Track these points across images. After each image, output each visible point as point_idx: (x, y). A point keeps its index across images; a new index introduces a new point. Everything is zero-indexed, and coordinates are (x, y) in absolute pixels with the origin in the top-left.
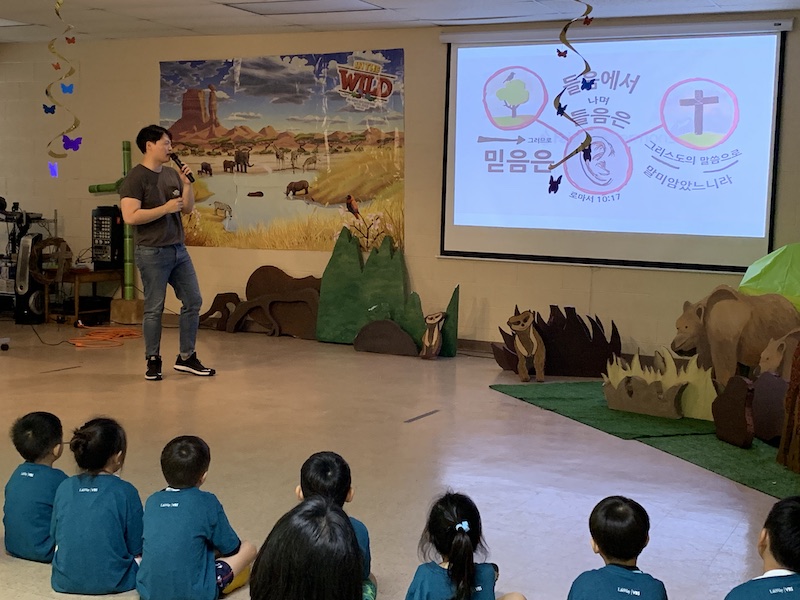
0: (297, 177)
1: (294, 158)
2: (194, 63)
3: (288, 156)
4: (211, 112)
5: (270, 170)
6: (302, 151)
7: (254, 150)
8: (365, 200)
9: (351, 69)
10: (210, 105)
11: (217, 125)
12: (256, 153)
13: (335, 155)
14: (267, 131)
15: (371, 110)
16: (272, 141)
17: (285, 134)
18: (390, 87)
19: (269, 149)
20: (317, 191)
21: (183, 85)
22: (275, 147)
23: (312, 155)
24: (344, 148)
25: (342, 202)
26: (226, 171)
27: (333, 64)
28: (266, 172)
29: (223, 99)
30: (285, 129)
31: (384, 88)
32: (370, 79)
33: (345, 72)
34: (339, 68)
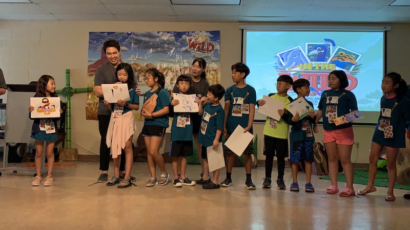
2: (109, 33)
7: (142, 74)
9: (194, 39)
14: (150, 65)
18: (213, 47)
29: (125, 50)
30: (159, 65)
31: (210, 48)
32: (203, 43)
33: (191, 40)
34: (188, 38)
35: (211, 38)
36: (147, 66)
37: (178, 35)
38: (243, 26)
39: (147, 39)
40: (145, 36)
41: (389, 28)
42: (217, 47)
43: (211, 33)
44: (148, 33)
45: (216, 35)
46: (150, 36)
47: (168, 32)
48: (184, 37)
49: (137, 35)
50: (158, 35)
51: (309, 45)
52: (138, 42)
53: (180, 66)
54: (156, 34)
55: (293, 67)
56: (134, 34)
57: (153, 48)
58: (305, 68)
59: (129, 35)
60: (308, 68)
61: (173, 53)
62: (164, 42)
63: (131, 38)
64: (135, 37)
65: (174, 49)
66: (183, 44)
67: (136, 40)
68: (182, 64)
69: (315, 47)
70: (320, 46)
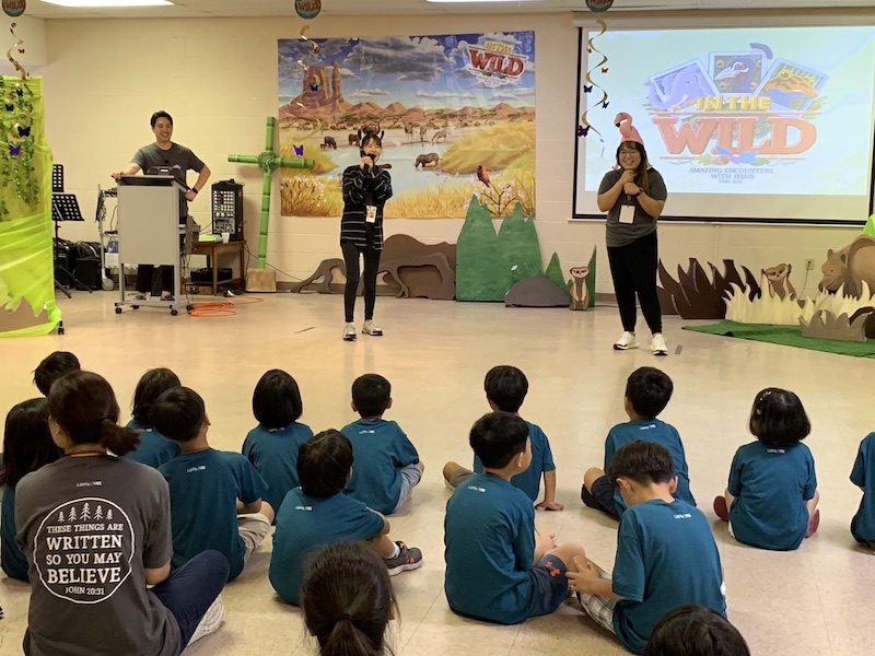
0: (427, 150)
1: (422, 133)
2: (316, 41)
3: (417, 130)
4: (334, 88)
5: (399, 144)
6: (431, 125)
8: (496, 170)
9: (481, 48)
10: (334, 83)
11: (341, 101)
13: (465, 129)
15: (502, 87)
16: (400, 116)
17: (414, 110)
18: (521, 65)
19: (397, 124)
20: (447, 162)
22: (404, 122)
23: (441, 129)
24: (474, 122)
25: (472, 172)
26: (351, 144)
27: (463, 44)
28: (394, 145)
29: (349, 76)
32: (501, 58)
33: (475, 53)
34: (469, 48)
35: (516, 47)
38: (581, 21)
42: (528, 66)
43: (517, 35)
47: (430, 37)
51: (717, 58)
55: (682, 106)
59: (353, 43)
60: (714, 106)
69: (730, 62)
70: (739, 58)
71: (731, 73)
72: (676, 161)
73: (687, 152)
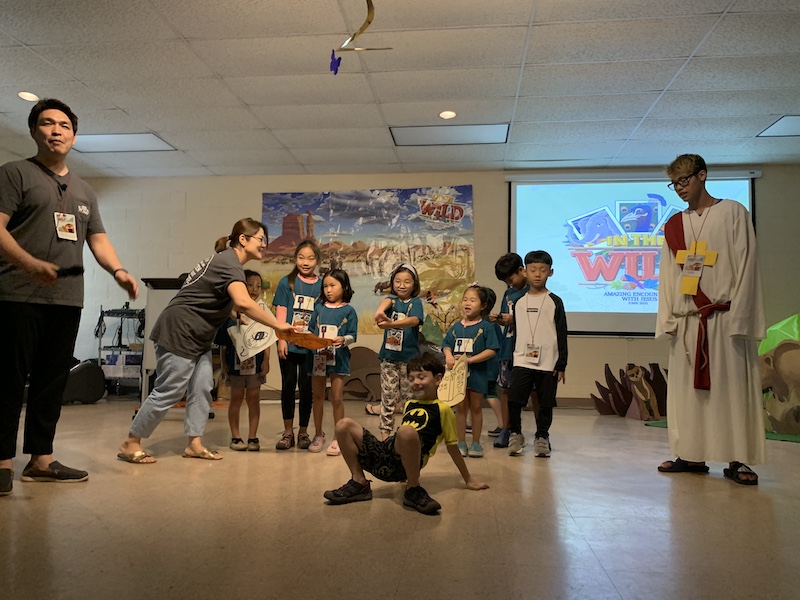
1: (381, 265)
2: (294, 195)
3: (376, 263)
4: (308, 231)
5: (360, 274)
7: (347, 259)
8: (442, 295)
9: (429, 200)
10: (308, 226)
12: (348, 261)
14: (359, 245)
15: (446, 229)
16: (362, 252)
18: (461, 211)
19: (360, 258)
21: (283, 210)
22: (365, 257)
28: (357, 275)
29: (319, 222)
30: (373, 244)
31: (457, 213)
32: (445, 206)
33: (424, 202)
34: (419, 199)
35: (458, 197)
36: (355, 245)
37: (404, 194)
38: (510, 177)
39: (354, 202)
40: (350, 197)
41: (758, 174)
42: (468, 211)
43: (458, 189)
44: (356, 192)
45: (465, 192)
46: (359, 197)
47: (388, 190)
48: (413, 197)
49: (338, 197)
50: (372, 195)
51: (621, 205)
52: (340, 207)
53: (408, 245)
54: (369, 194)
55: (595, 243)
56: (333, 194)
57: (365, 216)
58: (615, 243)
59: (326, 196)
60: (621, 243)
61: (397, 223)
62: (380, 206)
63: (328, 201)
64: (335, 199)
65: (397, 216)
66: (413, 208)
67: (338, 204)
68: (410, 242)
69: (633, 208)
70: (640, 206)
71: (633, 216)
72: (593, 287)
73: (601, 279)
